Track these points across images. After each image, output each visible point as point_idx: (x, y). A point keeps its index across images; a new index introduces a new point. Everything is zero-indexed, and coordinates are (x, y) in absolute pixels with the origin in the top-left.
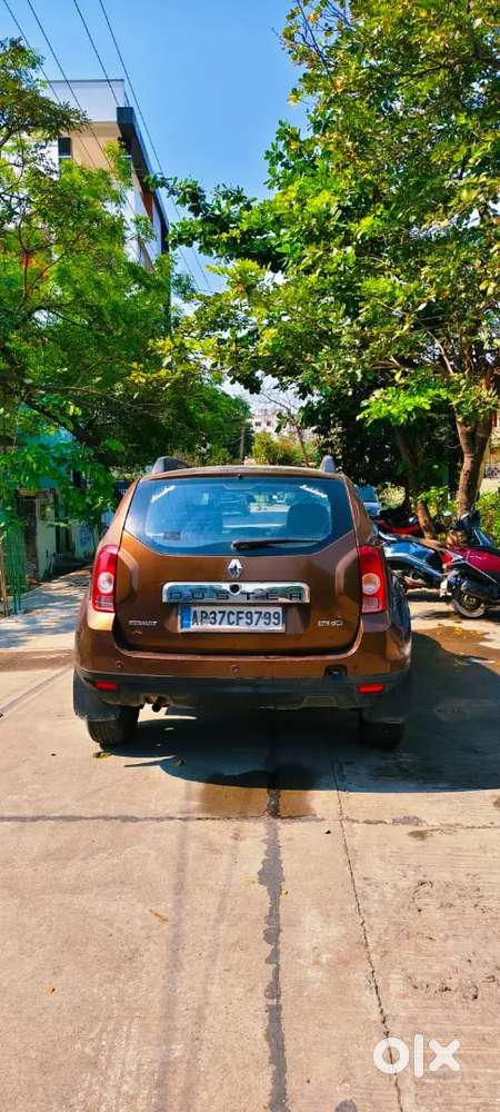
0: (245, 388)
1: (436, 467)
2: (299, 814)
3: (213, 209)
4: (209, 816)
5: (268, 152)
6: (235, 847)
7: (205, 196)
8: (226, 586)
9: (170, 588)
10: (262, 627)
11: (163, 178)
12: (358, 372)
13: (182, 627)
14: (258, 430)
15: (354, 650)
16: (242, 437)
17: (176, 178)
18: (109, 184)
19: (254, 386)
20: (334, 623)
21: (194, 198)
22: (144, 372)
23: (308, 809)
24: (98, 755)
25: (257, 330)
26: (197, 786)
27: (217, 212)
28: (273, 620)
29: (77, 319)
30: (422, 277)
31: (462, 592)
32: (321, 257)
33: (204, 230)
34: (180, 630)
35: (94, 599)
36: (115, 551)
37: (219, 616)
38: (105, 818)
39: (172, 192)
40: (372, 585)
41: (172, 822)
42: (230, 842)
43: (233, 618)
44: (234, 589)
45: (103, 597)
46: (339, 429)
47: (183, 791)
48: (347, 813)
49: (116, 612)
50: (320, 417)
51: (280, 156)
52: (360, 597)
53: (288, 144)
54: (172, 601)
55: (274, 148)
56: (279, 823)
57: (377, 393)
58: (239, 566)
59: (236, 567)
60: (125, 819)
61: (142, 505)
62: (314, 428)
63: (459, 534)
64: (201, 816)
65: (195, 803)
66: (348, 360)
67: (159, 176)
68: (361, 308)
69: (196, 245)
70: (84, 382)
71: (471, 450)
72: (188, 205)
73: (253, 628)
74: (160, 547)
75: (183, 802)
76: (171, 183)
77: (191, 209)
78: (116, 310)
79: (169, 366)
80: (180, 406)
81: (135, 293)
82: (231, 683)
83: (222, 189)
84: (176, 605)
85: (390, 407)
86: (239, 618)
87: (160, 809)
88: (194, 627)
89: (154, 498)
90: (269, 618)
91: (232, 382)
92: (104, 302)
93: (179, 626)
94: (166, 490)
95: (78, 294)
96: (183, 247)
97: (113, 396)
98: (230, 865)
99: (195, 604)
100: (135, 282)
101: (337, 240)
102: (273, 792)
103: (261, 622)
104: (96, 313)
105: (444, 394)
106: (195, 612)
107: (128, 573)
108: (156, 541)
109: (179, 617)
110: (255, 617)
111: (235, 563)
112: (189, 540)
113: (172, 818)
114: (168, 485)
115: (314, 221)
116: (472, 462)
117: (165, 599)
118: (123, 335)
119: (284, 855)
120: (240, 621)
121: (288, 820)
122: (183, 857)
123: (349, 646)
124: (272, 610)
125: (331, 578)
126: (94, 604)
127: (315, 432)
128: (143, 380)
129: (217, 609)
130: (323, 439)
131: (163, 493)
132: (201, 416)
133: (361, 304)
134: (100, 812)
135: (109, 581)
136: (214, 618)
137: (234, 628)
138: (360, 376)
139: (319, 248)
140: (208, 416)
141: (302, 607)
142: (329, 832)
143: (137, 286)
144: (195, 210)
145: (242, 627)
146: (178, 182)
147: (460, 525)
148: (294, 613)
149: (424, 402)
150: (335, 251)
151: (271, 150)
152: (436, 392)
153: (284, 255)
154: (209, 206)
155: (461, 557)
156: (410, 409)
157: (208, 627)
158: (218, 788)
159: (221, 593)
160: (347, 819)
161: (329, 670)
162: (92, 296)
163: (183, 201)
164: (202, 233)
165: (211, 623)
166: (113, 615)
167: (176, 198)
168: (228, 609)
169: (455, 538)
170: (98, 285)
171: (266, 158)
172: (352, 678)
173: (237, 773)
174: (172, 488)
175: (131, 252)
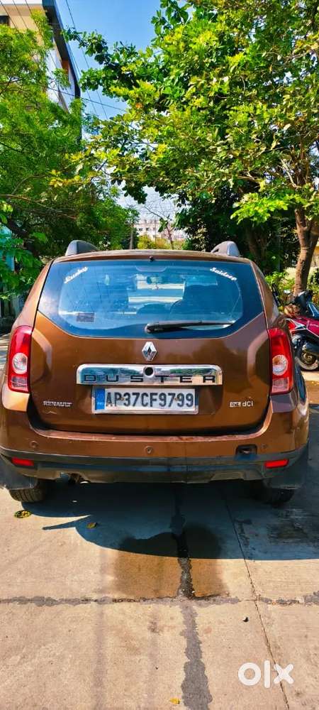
0: (135, 199)
1: (274, 257)
2: (213, 594)
3: (113, 59)
4: (124, 596)
5: (154, 18)
6: (154, 643)
7: (107, 48)
8: (140, 369)
9: (84, 371)
10: (175, 408)
11: (75, 32)
12: (231, 181)
13: (96, 409)
14: (141, 234)
15: (263, 430)
16: (132, 237)
17: (85, 33)
18: (35, 42)
19: (141, 198)
20: (245, 404)
21: (98, 48)
22: (62, 178)
23: (221, 586)
24: (19, 515)
25: (146, 154)
26: (112, 553)
27: (117, 61)
28: (186, 401)
29: (14, 145)
30: (284, 103)
31: (303, 352)
32: (202, 85)
33: (107, 76)
34: (94, 411)
35: (9, 378)
36: (29, 332)
37: (133, 398)
38: (22, 601)
39: (83, 44)
40: (281, 365)
41: (88, 606)
42: (149, 635)
43: (147, 400)
44: (149, 371)
45: (18, 378)
46: (204, 230)
47: (97, 561)
48: (259, 591)
49: (29, 392)
50: (191, 220)
51: (163, 21)
52: (270, 378)
53: (169, 11)
54: (86, 383)
55: (159, 14)
56: (194, 605)
57: (246, 197)
58: (153, 349)
59: (149, 350)
60: (42, 601)
61: (56, 286)
62: (186, 229)
63: (294, 306)
64: (116, 596)
65: (110, 578)
66: (222, 170)
67: (72, 31)
68: (227, 134)
69: (101, 88)
70: (19, 191)
71: (307, 244)
72: (94, 55)
73: (166, 409)
74: (74, 329)
75: (99, 577)
76: (81, 36)
77: (97, 58)
78: (42, 139)
79: (81, 173)
80: (89, 212)
81: (55, 126)
82: (145, 463)
83: (120, 46)
84: (90, 387)
85: (257, 208)
86: (152, 400)
87: (75, 586)
88: (108, 409)
89: (68, 280)
90: (183, 400)
91: (126, 195)
92: (32, 132)
93: (93, 407)
94: (79, 272)
95: (14, 126)
96: (89, 91)
97: (40, 202)
98: (151, 674)
99: (109, 386)
100: (55, 119)
101: (217, 71)
102: (184, 561)
103: (175, 403)
104: (25, 139)
105: (297, 198)
106: (109, 394)
107: (43, 354)
108: (69, 321)
109: (93, 399)
110: (169, 398)
111: (149, 345)
112: (104, 322)
113: (87, 600)
114: (81, 266)
115: (196, 58)
116: (307, 253)
117: (79, 381)
118: (46, 156)
119: (207, 657)
120: (154, 403)
121: (203, 602)
122: (100, 659)
123: (259, 425)
124: (185, 392)
125: (244, 360)
126: (9, 384)
127: (186, 232)
128: (61, 185)
129: (131, 391)
130: (191, 237)
131: (77, 274)
132: (104, 219)
133: (227, 131)
134: (15, 592)
135: (23, 361)
136: (128, 399)
137: (148, 410)
138: (232, 184)
139: (201, 78)
140: (109, 220)
141: (215, 390)
142: (246, 620)
143: (57, 121)
144: (100, 59)
145: (156, 408)
146: (87, 35)
147: (297, 300)
148: (208, 395)
149: (282, 204)
150: (215, 80)
151: (156, 16)
152: (291, 197)
153: (167, 95)
154: (111, 56)
155: (302, 325)
156: (272, 210)
157: (121, 408)
158: (132, 556)
159: (133, 375)
160: (261, 599)
161: (241, 449)
162: (24, 127)
163: (91, 51)
164: (104, 78)
165: (125, 404)
166: (28, 395)
167: (85, 49)
168: (141, 391)
169: (290, 309)
170: (28, 120)
171: (152, 22)
172: (262, 457)
173: (147, 537)
174: (85, 269)
175: (52, 96)
